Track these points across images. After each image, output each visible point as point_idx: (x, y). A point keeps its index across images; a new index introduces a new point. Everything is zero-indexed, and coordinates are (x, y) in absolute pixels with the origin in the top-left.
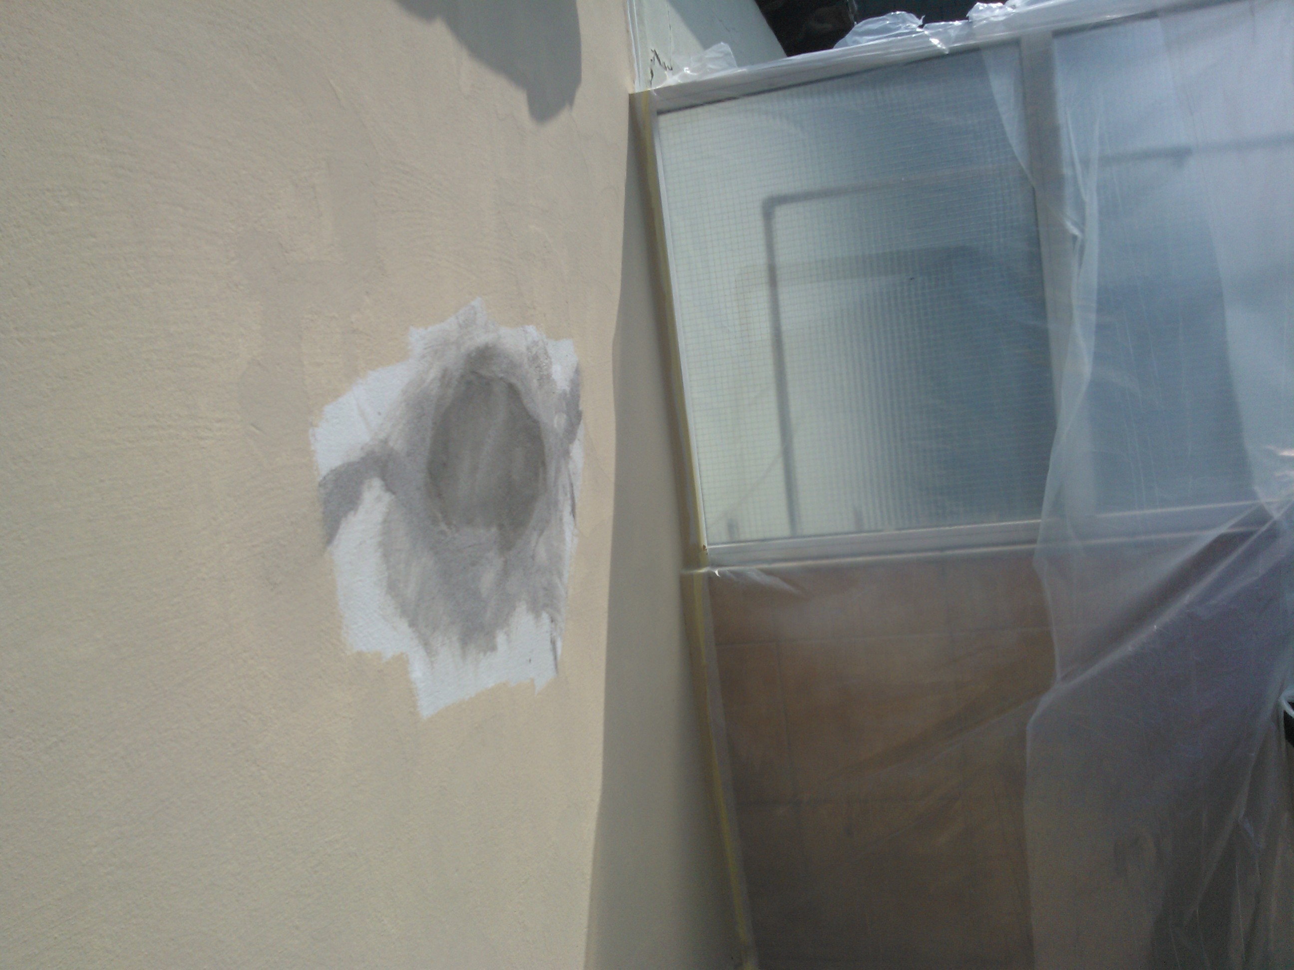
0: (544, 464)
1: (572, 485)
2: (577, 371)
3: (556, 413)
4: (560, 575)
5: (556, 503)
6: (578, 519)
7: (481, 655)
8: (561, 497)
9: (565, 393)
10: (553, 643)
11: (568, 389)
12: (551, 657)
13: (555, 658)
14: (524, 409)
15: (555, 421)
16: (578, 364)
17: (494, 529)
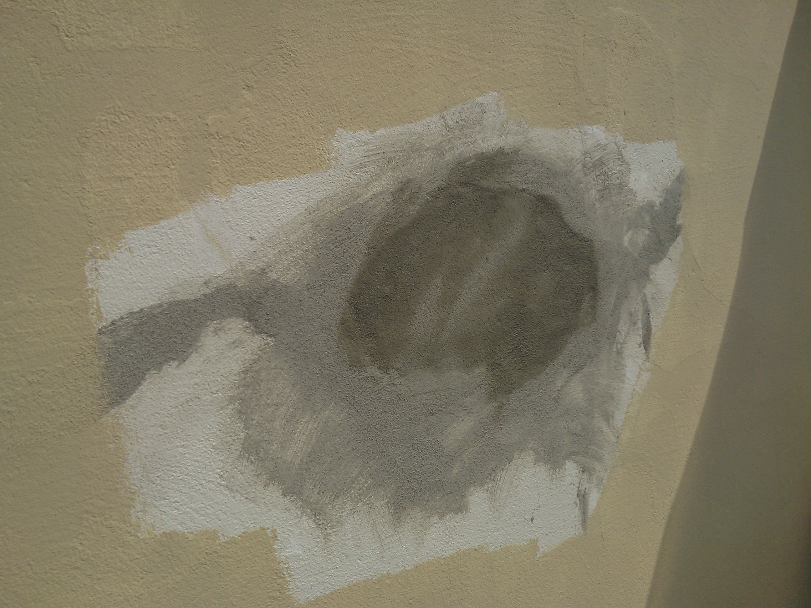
0: (594, 289)
1: (647, 312)
2: (680, 179)
3: (629, 229)
4: (608, 417)
5: (612, 335)
6: (653, 351)
7: (435, 519)
8: (623, 326)
9: (651, 205)
10: (583, 497)
11: (658, 201)
12: (577, 512)
13: (584, 513)
14: (565, 225)
15: (626, 239)
16: (682, 172)
17: (480, 371)
